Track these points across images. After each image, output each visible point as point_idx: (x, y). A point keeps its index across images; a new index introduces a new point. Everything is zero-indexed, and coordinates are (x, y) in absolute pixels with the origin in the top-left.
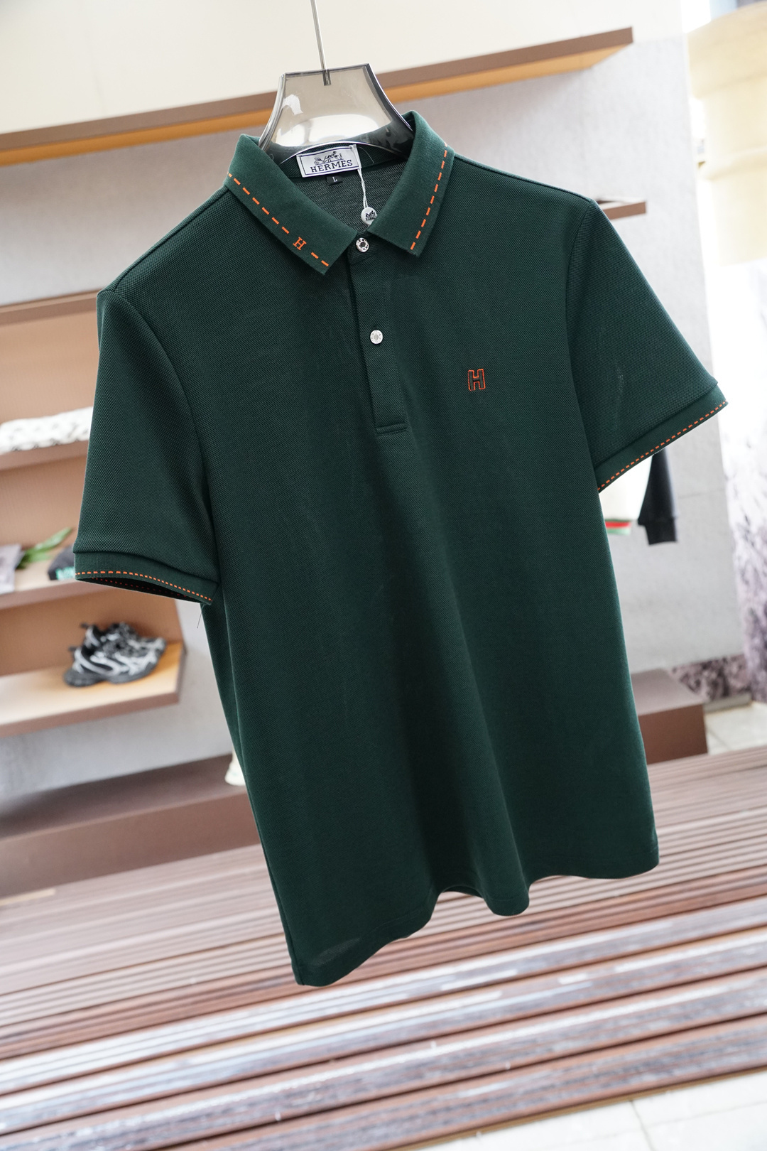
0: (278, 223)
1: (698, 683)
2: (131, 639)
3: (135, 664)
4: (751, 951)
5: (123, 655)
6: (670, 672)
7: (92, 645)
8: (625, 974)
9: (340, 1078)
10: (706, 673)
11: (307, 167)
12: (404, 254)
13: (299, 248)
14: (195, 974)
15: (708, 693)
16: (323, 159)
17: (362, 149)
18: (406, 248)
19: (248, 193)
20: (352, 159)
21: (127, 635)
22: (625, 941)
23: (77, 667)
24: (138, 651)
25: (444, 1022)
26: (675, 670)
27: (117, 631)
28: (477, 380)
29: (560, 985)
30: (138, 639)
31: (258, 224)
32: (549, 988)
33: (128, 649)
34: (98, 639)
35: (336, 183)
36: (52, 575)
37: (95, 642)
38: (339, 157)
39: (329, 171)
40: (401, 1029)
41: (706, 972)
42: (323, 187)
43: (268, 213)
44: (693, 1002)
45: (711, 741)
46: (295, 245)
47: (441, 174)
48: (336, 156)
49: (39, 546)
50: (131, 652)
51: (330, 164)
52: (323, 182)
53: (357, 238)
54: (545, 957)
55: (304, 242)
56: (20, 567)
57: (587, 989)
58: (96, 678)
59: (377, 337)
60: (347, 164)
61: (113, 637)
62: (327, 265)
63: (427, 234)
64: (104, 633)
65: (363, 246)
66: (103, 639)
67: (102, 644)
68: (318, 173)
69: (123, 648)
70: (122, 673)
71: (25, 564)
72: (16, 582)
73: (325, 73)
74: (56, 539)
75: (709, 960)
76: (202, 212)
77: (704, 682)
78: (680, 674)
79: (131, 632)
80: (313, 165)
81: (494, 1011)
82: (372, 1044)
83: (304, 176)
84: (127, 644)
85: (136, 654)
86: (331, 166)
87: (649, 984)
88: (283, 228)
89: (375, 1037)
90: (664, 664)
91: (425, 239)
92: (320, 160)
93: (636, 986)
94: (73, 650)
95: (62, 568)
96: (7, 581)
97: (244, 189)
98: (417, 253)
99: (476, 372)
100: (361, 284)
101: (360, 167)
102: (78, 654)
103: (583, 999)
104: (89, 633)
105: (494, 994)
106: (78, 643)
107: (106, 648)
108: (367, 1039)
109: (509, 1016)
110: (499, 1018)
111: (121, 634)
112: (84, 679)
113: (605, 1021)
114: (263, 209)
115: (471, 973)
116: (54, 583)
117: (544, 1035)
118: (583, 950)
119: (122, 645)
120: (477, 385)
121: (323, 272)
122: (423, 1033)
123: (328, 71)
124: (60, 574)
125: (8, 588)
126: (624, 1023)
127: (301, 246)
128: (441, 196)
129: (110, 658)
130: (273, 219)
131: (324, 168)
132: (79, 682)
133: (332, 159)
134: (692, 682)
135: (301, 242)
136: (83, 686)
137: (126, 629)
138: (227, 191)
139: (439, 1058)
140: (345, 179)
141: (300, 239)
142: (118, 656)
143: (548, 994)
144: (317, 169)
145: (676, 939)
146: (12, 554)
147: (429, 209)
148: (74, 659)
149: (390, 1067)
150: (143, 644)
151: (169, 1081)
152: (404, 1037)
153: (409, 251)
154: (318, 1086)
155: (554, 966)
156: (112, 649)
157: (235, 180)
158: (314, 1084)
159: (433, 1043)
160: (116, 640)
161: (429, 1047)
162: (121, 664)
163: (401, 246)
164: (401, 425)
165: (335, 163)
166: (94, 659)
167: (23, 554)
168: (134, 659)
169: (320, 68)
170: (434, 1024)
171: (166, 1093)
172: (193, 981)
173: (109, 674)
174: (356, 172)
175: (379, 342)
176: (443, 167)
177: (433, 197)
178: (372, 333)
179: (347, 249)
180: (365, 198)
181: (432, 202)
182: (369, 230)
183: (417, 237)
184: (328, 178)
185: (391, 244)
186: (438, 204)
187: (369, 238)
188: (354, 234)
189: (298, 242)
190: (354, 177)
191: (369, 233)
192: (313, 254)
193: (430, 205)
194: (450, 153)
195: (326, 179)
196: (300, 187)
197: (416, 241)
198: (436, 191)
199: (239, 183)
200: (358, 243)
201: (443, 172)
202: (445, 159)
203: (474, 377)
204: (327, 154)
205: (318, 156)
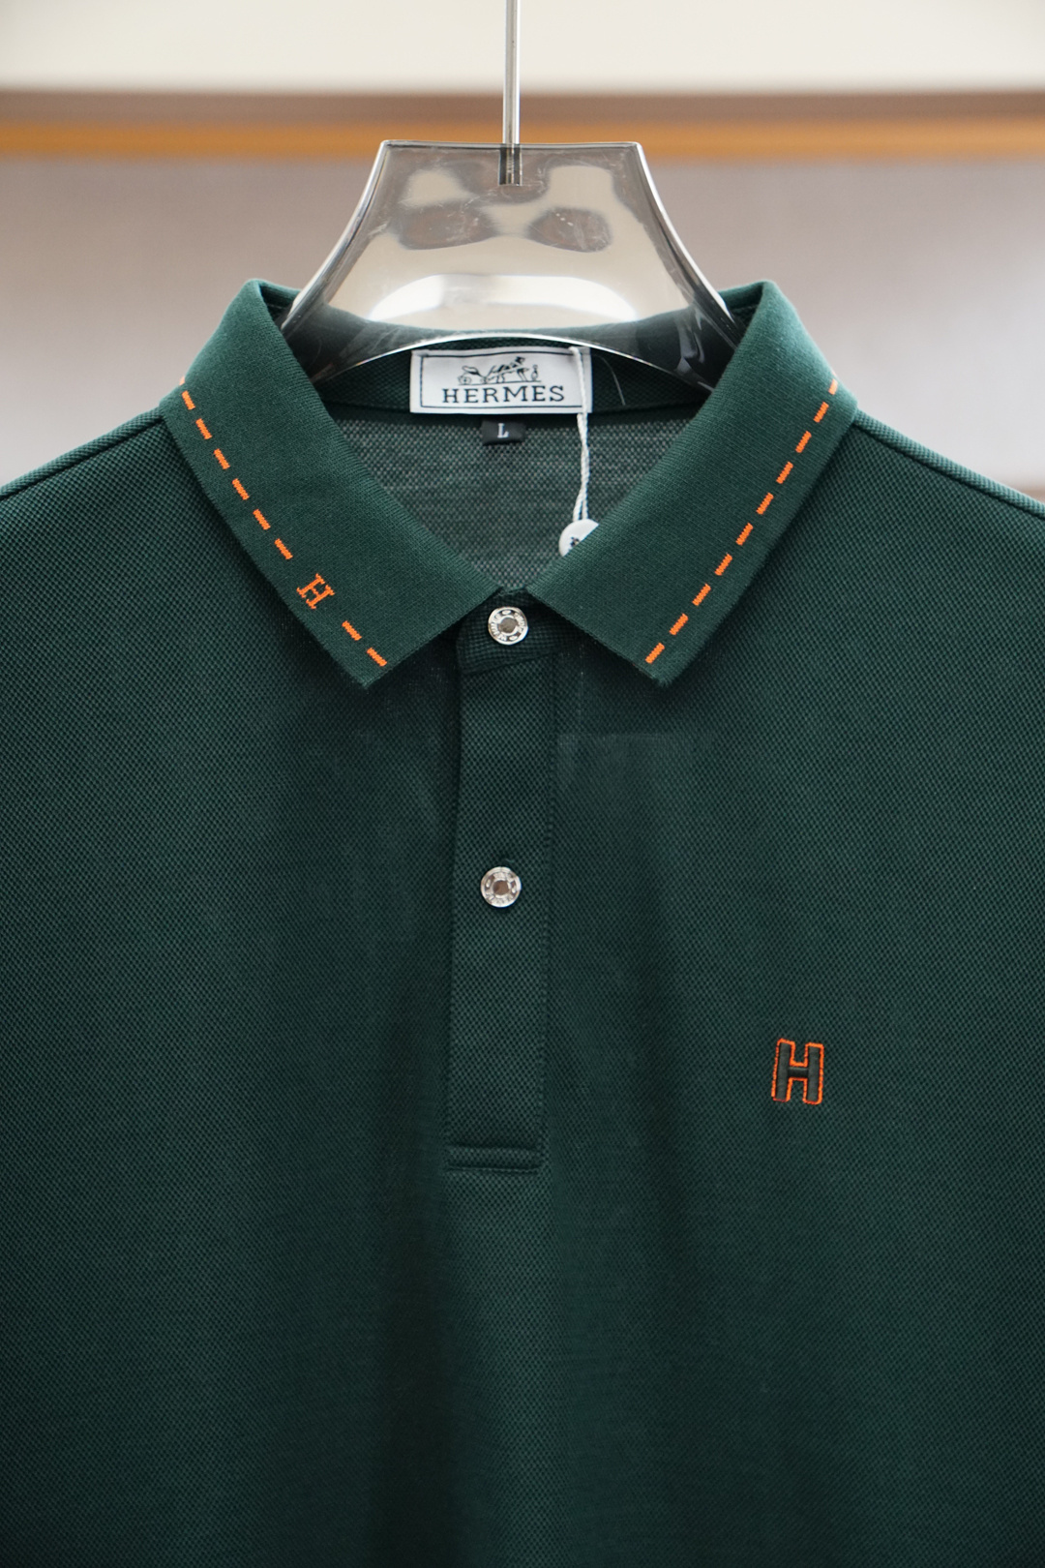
11: (433, 390)
12: (616, 671)
13: (312, 604)
16: (484, 372)
17: (602, 365)
18: (631, 658)
19: (208, 436)
20: (570, 386)
28: (800, 1073)
35: (504, 442)
38: (528, 375)
39: (492, 407)
42: (467, 447)
43: (245, 496)
46: (302, 592)
47: (790, 466)
48: (521, 371)
51: (501, 388)
52: (470, 432)
53: (495, 601)
55: (329, 591)
59: (501, 888)
60: (547, 394)
62: (382, 662)
63: (707, 627)
65: (508, 627)
68: (461, 408)
76: (71, 465)
80: (452, 384)
83: (415, 407)
86: (501, 394)
88: (279, 543)
91: (698, 639)
92: (477, 373)
97: (200, 423)
98: (662, 676)
99: (800, 1050)
100: (484, 728)
101: (587, 407)
114: (236, 482)
120: (797, 1087)
121: (366, 681)
127: (319, 598)
128: (776, 529)
130: (258, 514)
131: (480, 395)
133: (509, 377)
135: (320, 588)
138: (156, 421)
140: (537, 435)
141: (319, 580)
144: (461, 395)
147: (728, 558)
153: (640, 666)
157: (186, 395)
163: (616, 648)
164: (525, 1155)
165: (514, 388)
174: (571, 420)
175: (506, 904)
176: (800, 448)
177: (749, 527)
178: (490, 873)
179: (455, 630)
180: (582, 496)
181: (740, 541)
182: (530, 589)
183: (674, 631)
184: (485, 425)
185: (586, 638)
186: (761, 551)
187: (534, 610)
188: (491, 589)
189: (311, 586)
190: (565, 433)
191: (530, 597)
192: (346, 625)
193: (734, 549)
194: (840, 410)
195: (478, 426)
196: (401, 438)
197: (667, 639)
198: (761, 510)
199: (191, 406)
200: (495, 619)
201: (798, 460)
202: (814, 428)
203: (793, 1062)
204: (497, 361)
205: (471, 362)
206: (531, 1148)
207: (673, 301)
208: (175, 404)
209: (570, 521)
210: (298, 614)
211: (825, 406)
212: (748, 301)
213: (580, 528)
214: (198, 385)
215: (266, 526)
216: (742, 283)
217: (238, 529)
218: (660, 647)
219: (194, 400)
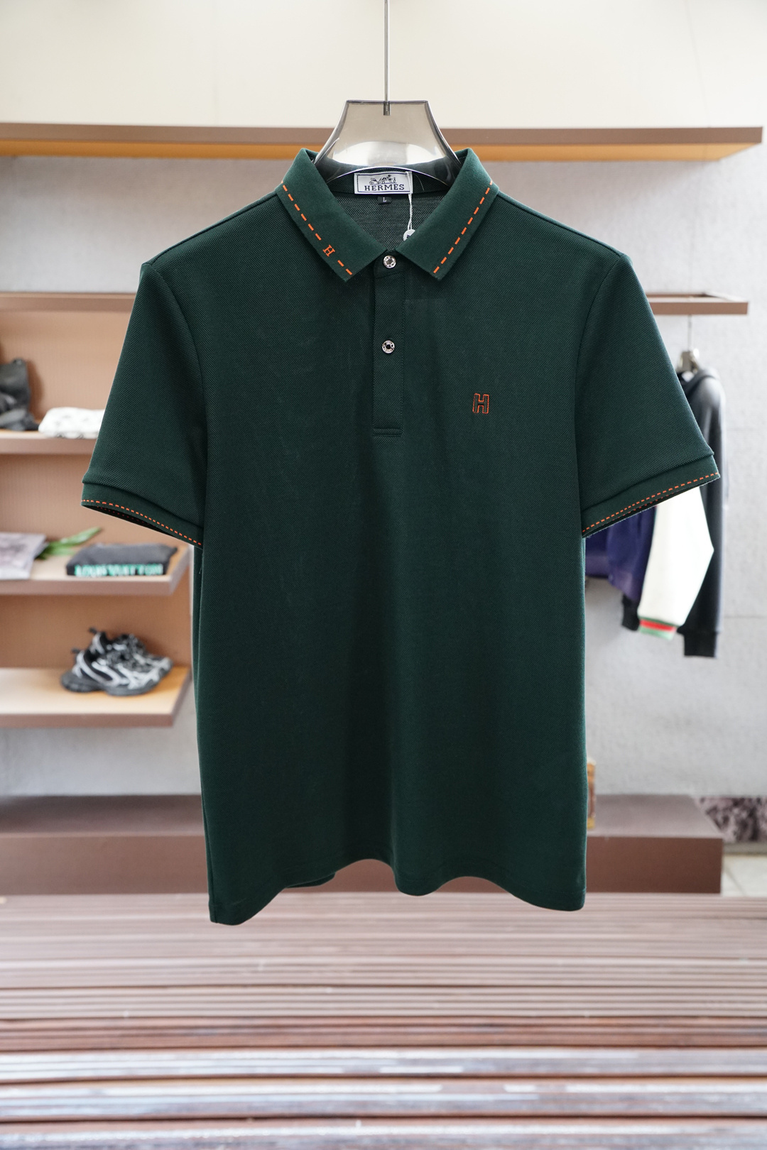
1: (726, 820)
2: (137, 652)
3: (136, 678)
4: (715, 1098)
5: (125, 667)
6: (697, 802)
7: (96, 651)
8: (576, 1094)
9: (253, 1138)
10: (736, 811)
11: (361, 186)
12: (426, 276)
14: (129, 1007)
15: (735, 833)
16: (378, 180)
17: (416, 177)
18: (429, 271)
19: (292, 199)
20: (405, 185)
21: (134, 649)
22: (583, 1063)
23: (76, 670)
24: (142, 666)
25: (376, 1104)
26: (703, 800)
27: (125, 642)
28: (481, 405)
29: (505, 1092)
30: (144, 655)
32: (492, 1092)
33: (132, 662)
34: (104, 647)
35: (385, 203)
36: (71, 570)
37: (100, 649)
38: (392, 181)
39: (381, 192)
40: (329, 1102)
41: (661, 1109)
42: (373, 206)
43: (306, 220)
44: (640, 1136)
45: (726, 882)
47: (478, 209)
48: (390, 179)
49: (64, 541)
50: (135, 666)
51: (383, 185)
52: (374, 201)
53: (385, 254)
54: (495, 1061)
56: (40, 557)
57: (532, 1102)
58: (93, 686)
59: (389, 347)
60: (399, 187)
61: (119, 648)
62: (351, 273)
63: (452, 261)
64: (111, 643)
65: (390, 262)
66: (109, 647)
67: (107, 652)
68: (371, 192)
69: (128, 660)
70: (121, 686)
71: (45, 555)
72: (32, 571)
73: (386, 104)
74: (82, 537)
75: (668, 1098)
77: (732, 820)
78: (707, 805)
79: (139, 646)
80: (368, 184)
81: (429, 1103)
82: (295, 1111)
83: (356, 192)
84: (132, 657)
85: (139, 669)
86: (384, 188)
87: (597, 1110)
88: (317, 235)
89: (300, 1104)
90: (692, 791)
92: (376, 180)
93: (584, 1109)
94: (76, 652)
95: (81, 565)
96: (25, 567)
97: (289, 195)
98: (439, 277)
99: (482, 396)
100: (383, 296)
101: (411, 192)
102: (80, 658)
103: (525, 1110)
104: (96, 639)
105: (435, 1087)
106: (83, 647)
107: (109, 656)
108: (291, 1104)
109: (443, 1111)
110: (433, 1111)
111: (128, 645)
112: (81, 685)
113: (543, 1136)
114: (302, 215)
115: (415, 1062)
116: (70, 578)
117: (474, 1137)
118: (537, 1062)
119: (127, 657)
120: (481, 408)
121: (346, 279)
122: (351, 1111)
123: (389, 103)
124: (78, 570)
125: (24, 575)
126: (563, 1142)
128: (474, 229)
129: (112, 668)
130: (309, 225)
131: (377, 188)
132: (75, 686)
133: (386, 182)
134: (720, 817)
136: (79, 691)
137: (136, 641)
138: (275, 195)
139: (361, 1137)
140: (395, 201)
142: (120, 667)
143: (490, 1098)
144: (371, 188)
145: (638, 1071)
146: (34, 543)
147: (459, 239)
148: (75, 662)
149: (309, 1136)
150: (149, 661)
151: (79, 1106)
152: (330, 1110)
153: (431, 274)
154: (230, 1141)
155: (503, 1071)
156: (115, 659)
157: (284, 187)
158: (226, 1138)
159: (358, 1123)
160: (123, 651)
161: (354, 1125)
162: (122, 676)
163: (424, 268)
164: (397, 431)
165: (388, 185)
166: (95, 665)
167: (46, 545)
168: (136, 674)
169: (383, 100)
170: (364, 1104)
171: (72, 1117)
172: (126, 1014)
173: (108, 684)
174: (406, 196)
175: (390, 352)
176: (481, 203)
177: (465, 229)
178: (385, 342)
179: (374, 262)
180: (410, 221)
181: (463, 233)
182: (397, 250)
183: (443, 262)
184: (379, 198)
185: (415, 265)
186: (469, 237)
187: (398, 256)
188: (384, 250)
190: (404, 201)
191: (397, 252)
192: (339, 262)
193: (461, 236)
194: (493, 191)
195: (377, 199)
196: (351, 202)
197: (440, 265)
198: (469, 223)
199: (286, 190)
200: (386, 259)
201: (481, 207)
202: (485, 196)
203: (480, 400)
204: (382, 176)
205: (373, 177)
206: (399, 428)
207: (439, 155)
208: (281, 189)
209: (407, 230)
210: (323, 258)
211: (489, 189)
212: (464, 155)
213: (410, 232)
214: (287, 183)
215: (312, 229)
216: (461, 149)
217: (303, 230)
218: (438, 268)
219: (287, 188)
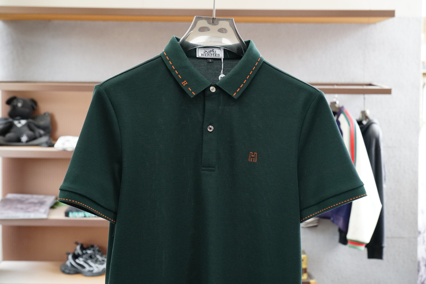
0: (177, 73)
2: (98, 254)
3: (97, 267)
5: (92, 262)
7: (78, 254)
11: (200, 54)
12: (230, 97)
13: (184, 85)
16: (208, 51)
17: (225, 51)
18: (231, 94)
19: (168, 59)
20: (220, 54)
21: (97, 252)
23: (68, 263)
24: (100, 261)
27: (92, 249)
30: (101, 255)
31: (169, 72)
33: (95, 259)
34: (82, 251)
35: (210, 62)
36: (67, 214)
37: (80, 252)
38: (214, 52)
39: (209, 57)
42: (205, 62)
43: (174, 68)
46: (183, 83)
47: (254, 67)
48: (213, 52)
50: (97, 261)
52: (205, 60)
53: (211, 86)
55: (187, 83)
56: (53, 207)
58: (76, 271)
59: (211, 129)
60: (217, 55)
61: (89, 252)
62: (194, 94)
63: (242, 91)
64: (85, 249)
65: (213, 89)
66: (84, 252)
67: (83, 254)
68: (204, 57)
70: (89, 271)
71: (55, 206)
72: (49, 214)
73: (214, 19)
76: (147, 63)
79: (99, 251)
80: (203, 53)
83: (197, 56)
84: (96, 257)
85: (99, 263)
86: (210, 55)
88: (179, 76)
91: (241, 92)
92: (206, 52)
94: (68, 254)
95: (72, 212)
96: (45, 213)
97: (167, 57)
98: (236, 98)
99: (253, 153)
100: (209, 105)
101: (223, 58)
102: (70, 257)
104: (78, 247)
106: (71, 251)
107: (84, 256)
111: (94, 251)
112: (70, 270)
114: (173, 66)
116: (67, 218)
119: (93, 257)
120: (253, 159)
121: (192, 97)
124: (71, 214)
125: (44, 216)
127: (185, 84)
128: (252, 76)
129: (85, 262)
130: (176, 71)
131: (207, 55)
132: (67, 271)
133: (211, 52)
135: (185, 83)
136: (69, 274)
137: (97, 248)
138: (160, 57)
140: (215, 61)
141: (185, 81)
142: (89, 262)
144: (204, 55)
146: (50, 200)
147: (246, 80)
148: (67, 259)
150: (102, 258)
153: (232, 96)
156: (87, 257)
157: (165, 53)
160: (91, 253)
162: (90, 266)
163: (229, 93)
164: (213, 169)
165: (212, 54)
166: (77, 261)
168: (97, 265)
169: (213, 17)
173: (83, 270)
174: (221, 59)
175: (211, 131)
176: (256, 65)
177: (249, 76)
178: (209, 127)
179: (205, 90)
180: (222, 71)
181: (247, 78)
182: (217, 84)
183: (238, 91)
184: (208, 59)
185: (225, 91)
186: (250, 79)
187: (217, 87)
188: (211, 84)
189: (184, 82)
190: (219, 61)
191: (216, 85)
192: (189, 88)
193: (246, 79)
194: (261, 60)
195: (207, 60)
196: (195, 61)
198: (250, 74)
199: (165, 54)
200: (211, 88)
201: (256, 66)
202: (258, 62)
203: (252, 156)
204: (210, 50)
205: (206, 50)
206: (214, 167)
207: (237, 42)
208: (163, 54)
209: (220, 74)
210: (182, 86)
211: (260, 59)
212: (248, 43)
213: (222, 75)
214: (166, 51)
216: (247, 40)
217: (173, 73)
218: (235, 93)
